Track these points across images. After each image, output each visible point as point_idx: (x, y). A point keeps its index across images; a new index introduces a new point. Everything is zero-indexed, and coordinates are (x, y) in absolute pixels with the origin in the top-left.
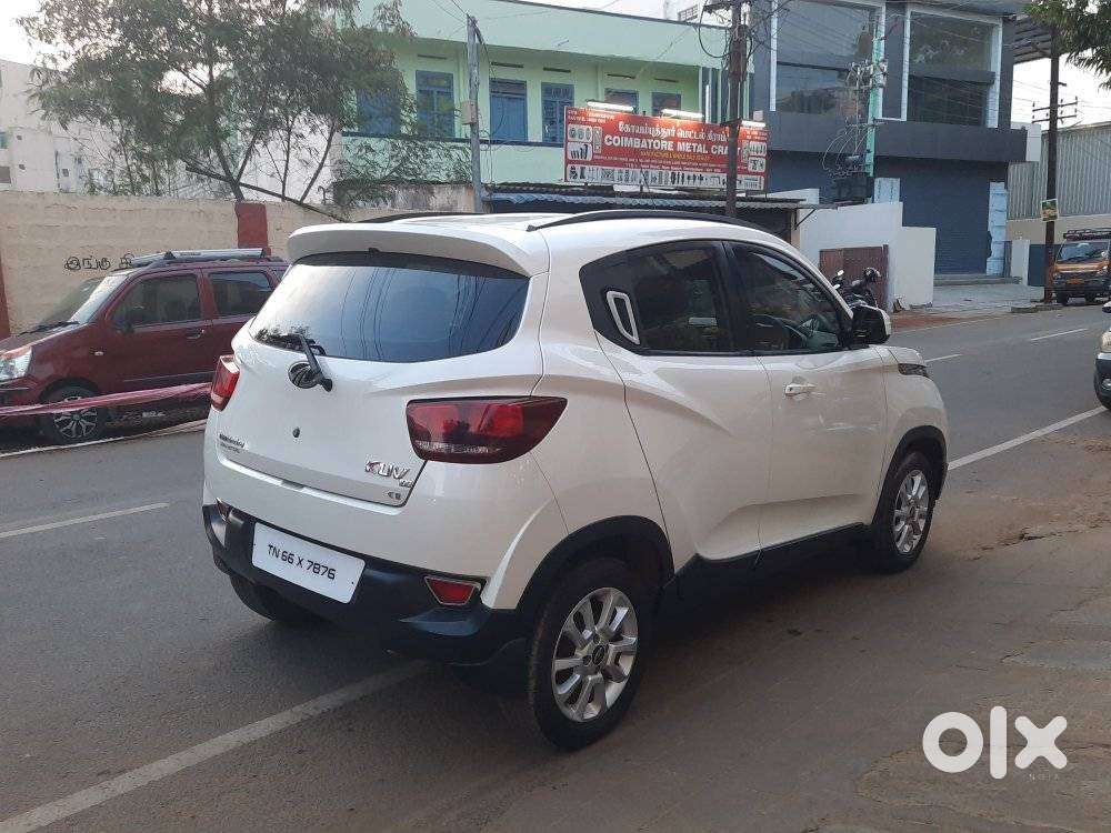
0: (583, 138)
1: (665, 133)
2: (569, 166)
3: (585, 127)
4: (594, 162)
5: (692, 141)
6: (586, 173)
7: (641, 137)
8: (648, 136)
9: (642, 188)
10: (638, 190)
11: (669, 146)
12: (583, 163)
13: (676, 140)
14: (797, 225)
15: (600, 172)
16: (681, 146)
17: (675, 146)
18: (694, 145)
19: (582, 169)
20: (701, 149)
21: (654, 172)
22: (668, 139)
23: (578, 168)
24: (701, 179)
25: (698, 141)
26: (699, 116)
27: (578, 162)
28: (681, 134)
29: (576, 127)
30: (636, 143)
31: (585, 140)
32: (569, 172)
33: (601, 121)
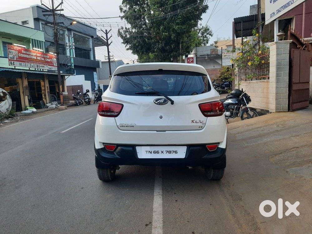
0: (13, 53)
1: (34, 54)
2: (10, 61)
3: (13, 51)
4: (16, 61)
5: (41, 57)
6: (15, 63)
7: (28, 55)
8: (30, 55)
9: (29, 68)
10: (28, 69)
11: (35, 58)
12: (13, 61)
13: (37, 56)
14: (65, 80)
15: (18, 64)
16: (38, 58)
17: (37, 58)
18: (41, 58)
19: (14, 62)
20: (43, 59)
21: (32, 64)
22: (35, 56)
23: (12, 62)
24: (44, 67)
25: (42, 57)
26: (42, 51)
27: (12, 60)
28: (38, 55)
29: (11, 50)
30: (27, 56)
31: (13, 54)
32: (10, 63)
33: (17, 49)
